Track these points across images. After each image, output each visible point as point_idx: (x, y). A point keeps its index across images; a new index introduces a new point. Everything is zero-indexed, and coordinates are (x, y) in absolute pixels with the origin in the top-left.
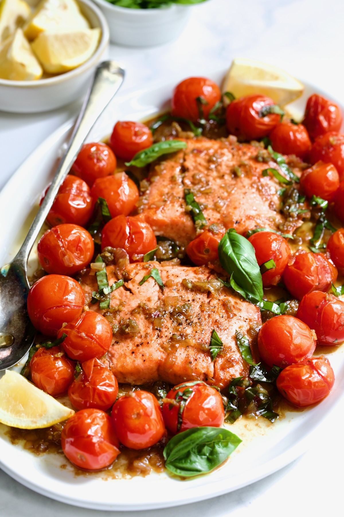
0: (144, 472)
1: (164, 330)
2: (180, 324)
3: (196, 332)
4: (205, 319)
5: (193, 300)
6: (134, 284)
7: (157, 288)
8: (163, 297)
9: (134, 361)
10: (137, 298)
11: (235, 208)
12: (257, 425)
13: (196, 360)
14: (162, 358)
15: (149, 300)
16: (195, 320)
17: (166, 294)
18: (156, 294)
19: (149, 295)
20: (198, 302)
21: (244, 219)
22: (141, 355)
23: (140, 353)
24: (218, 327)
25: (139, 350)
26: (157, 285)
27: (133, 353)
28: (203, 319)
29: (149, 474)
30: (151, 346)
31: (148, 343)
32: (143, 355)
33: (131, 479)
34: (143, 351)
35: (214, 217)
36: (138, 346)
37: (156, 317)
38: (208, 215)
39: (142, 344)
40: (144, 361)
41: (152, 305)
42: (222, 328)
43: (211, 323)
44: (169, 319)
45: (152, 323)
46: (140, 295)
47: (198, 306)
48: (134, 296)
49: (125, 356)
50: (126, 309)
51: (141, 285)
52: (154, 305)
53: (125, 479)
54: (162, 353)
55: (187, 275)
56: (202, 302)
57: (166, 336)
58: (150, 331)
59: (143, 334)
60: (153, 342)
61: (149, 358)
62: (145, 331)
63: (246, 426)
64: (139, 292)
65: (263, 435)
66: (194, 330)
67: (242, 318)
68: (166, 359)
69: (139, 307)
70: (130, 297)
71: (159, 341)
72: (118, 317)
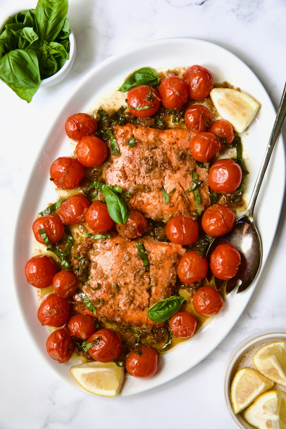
0: (169, 72)
1: (161, 153)
2: (151, 157)
3: (142, 152)
4: (137, 163)
5: (144, 177)
6: (178, 190)
7: (165, 187)
8: (162, 179)
9: (177, 134)
10: (176, 179)
11: (118, 256)
12: (109, 106)
13: (142, 134)
14: (161, 135)
15: (170, 177)
16: (143, 161)
17: (160, 181)
18: (166, 182)
19: (170, 181)
20: (141, 176)
21: (113, 247)
22: (174, 137)
23: (174, 138)
24: (130, 158)
25: (175, 140)
26: (165, 189)
27: (178, 139)
28: (138, 163)
29: (166, 72)
30: (168, 142)
31: (170, 144)
32: (172, 137)
33: (176, 68)
34: (172, 139)
35: (131, 249)
36: (175, 143)
37: (165, 161)
38: (135, 250)
39: (173, 144)
40: (171, 133)
41: (168, 172)
42: (128, 158)
43: (134, 161)
44: (158, 161)
45: (167, 158)
46: (175, 180)
47: (141, 173)
48: (178, 181)
49: (182, 137)
50: (183, 172)
51: (175, 188)
52: (167, 173)
53: (178, 68)
54: (162, 138)
55: (147, 199)
56: (139, 176)
57: (159, 148)
58: (169, 153)
59: (173, 151)
60: (167, 145)
61: (169, 135)
62: (171, 153)
63: (115, 105)
64: (176, 184)
65: (106, 99)
66: (144, 154)
67: (116, 170)
68: (160, 134)
69: (176, 172)
70: (181, 181)
71: (163, 146)
72: (187, 167)
